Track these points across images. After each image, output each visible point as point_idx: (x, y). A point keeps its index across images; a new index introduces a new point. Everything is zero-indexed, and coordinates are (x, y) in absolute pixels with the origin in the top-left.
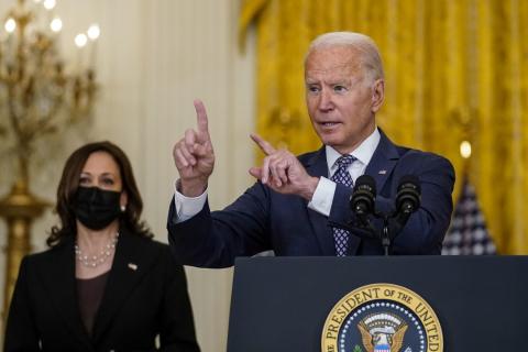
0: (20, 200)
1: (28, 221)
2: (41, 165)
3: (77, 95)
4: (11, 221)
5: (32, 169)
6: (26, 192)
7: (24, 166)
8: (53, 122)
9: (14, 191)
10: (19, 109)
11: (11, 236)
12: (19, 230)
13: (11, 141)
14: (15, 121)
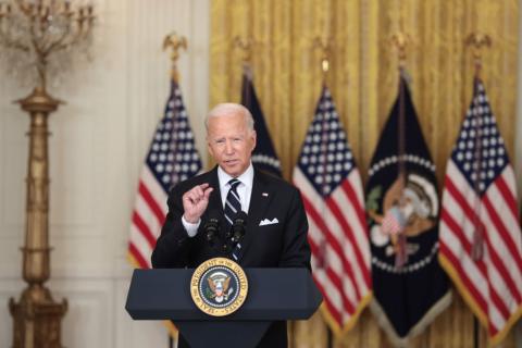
0: (39, 100)
1: (45, 114)
2: (55, 74)
3: (81, 22)
4: (33, 114)
5: (48, 76)
6: (44, 94)
7: (42, 75)
8: (63, 43)
9: (35, 93)
10: (39, 34)
11: (33, 125)
12: (39, 121)
13: (33, 57)
14: (35, 43)
